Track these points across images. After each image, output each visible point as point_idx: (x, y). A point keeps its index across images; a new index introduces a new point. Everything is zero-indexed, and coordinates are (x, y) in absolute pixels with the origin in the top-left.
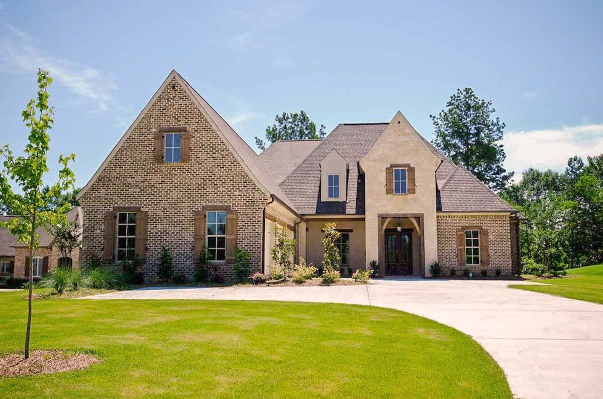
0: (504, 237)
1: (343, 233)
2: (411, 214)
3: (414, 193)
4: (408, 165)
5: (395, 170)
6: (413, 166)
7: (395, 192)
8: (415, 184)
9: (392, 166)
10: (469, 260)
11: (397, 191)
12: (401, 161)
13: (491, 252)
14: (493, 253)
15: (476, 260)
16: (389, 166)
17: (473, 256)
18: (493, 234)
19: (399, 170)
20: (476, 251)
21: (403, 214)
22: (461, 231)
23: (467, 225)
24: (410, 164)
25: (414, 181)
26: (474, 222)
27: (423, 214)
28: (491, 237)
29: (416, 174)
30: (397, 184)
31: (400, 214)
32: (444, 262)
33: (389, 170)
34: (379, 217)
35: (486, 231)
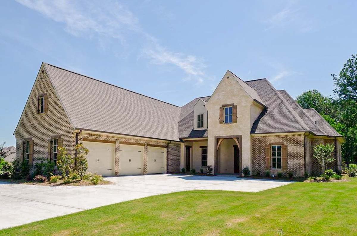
0: (300, 150)
1: (203, 148)
2: (234, 136)
3: (236, 122)
4: (233, 105)
5: (226, 108)
6: (236, 105)
7: (226, 122)
8: (237, 117)
9: (223, 106)
10: (274, 166)
11: (227, 122)
12: (228, 102)
13: (289, 161)
14: (291, 161)
15: (279, 166)
16: (222, 106)
17: (277, 163)
18: (291, 148)
19: (228, 108)
20: (279, 160)
21: (229, 136)
22: (268, 146)
23: (273, 142)
24: (234, 104)
25: (236, 115)
26: (278, 140)
27: (241, 136)
28: (290, 150)
29: (237, 110)
30: (226, 117)
31: (227, 136)
32: (257, 167)
33: (222, 109)
34: (215, 138)
35: (286, 146)
